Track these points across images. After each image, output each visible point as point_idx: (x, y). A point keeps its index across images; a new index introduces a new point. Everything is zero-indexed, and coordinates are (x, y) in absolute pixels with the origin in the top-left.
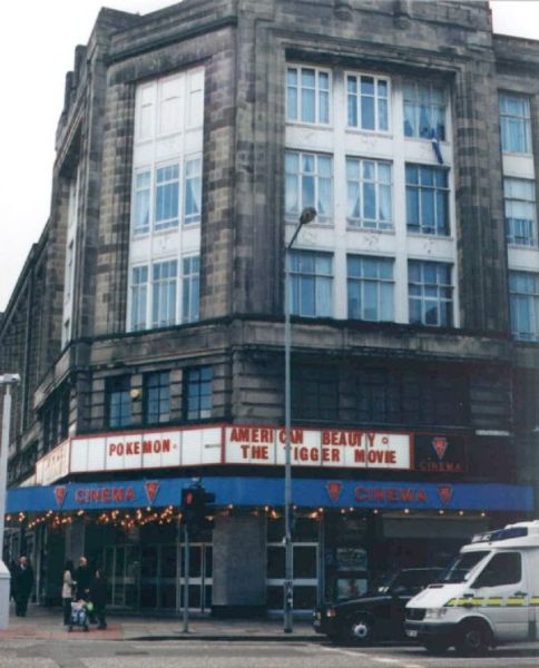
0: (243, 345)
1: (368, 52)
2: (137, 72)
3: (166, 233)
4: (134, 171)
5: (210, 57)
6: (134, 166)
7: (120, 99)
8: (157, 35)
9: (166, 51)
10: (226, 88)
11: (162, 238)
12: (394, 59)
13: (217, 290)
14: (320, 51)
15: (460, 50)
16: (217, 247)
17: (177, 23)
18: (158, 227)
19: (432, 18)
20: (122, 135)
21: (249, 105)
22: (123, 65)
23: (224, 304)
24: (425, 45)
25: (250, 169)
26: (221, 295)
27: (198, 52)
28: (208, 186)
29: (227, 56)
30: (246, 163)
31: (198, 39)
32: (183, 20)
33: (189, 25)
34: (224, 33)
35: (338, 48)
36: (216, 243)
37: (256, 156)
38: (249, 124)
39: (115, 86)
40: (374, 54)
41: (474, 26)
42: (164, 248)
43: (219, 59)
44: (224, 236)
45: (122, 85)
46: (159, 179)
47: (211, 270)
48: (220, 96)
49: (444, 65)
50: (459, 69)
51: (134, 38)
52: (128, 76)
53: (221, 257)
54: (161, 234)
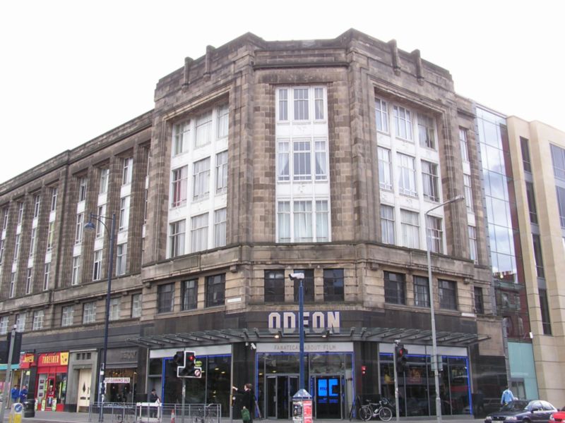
0: (367, 260)
1: (409, 96)
2: (279, 79)
3: (303, 183)
4: (276, 140)
5: (332, 82)
6: (277, 137)
7: (266, 93)
8: (293, 60)
9: (301, 71)
10: (344, 104)
11: (301, 185)
12: (417, 101)
13: (346, 224)
14: (389, 91)
15: (444, 102)
16: (344, 198)
17: (306, 56)
18: (295, 178)
19: (431, 81)
20: (269, 116)
21: (361, 117)
22: (267, 72)
23: (351, 233)
24: (430, 96)
25: (363, 155)
26: (349, 227)
27: (323, 77)
28: (333, 160)
29: (344, 84)
30: (361, 151)
31: (322, 69)
32: (311, 55)
33: (315, 59)
34: (341, 70)
35: (396, 91)
36: (343, 195)
37: (366, 148)
38: (361, 128)
39: (262, 85)
40: (410, 97)
41: (448, 89)
42: (302, 192)
43: (338, 85)
44: (349, 192)
45: (268, 85)
46: (296, 148)
47: (340, 211)
48: (340, 107)
49: (438, 109)
50: (444, 111)
51: (275, 57)
52: (272, 80)
53: (347, 204)
54: (299, 183)
